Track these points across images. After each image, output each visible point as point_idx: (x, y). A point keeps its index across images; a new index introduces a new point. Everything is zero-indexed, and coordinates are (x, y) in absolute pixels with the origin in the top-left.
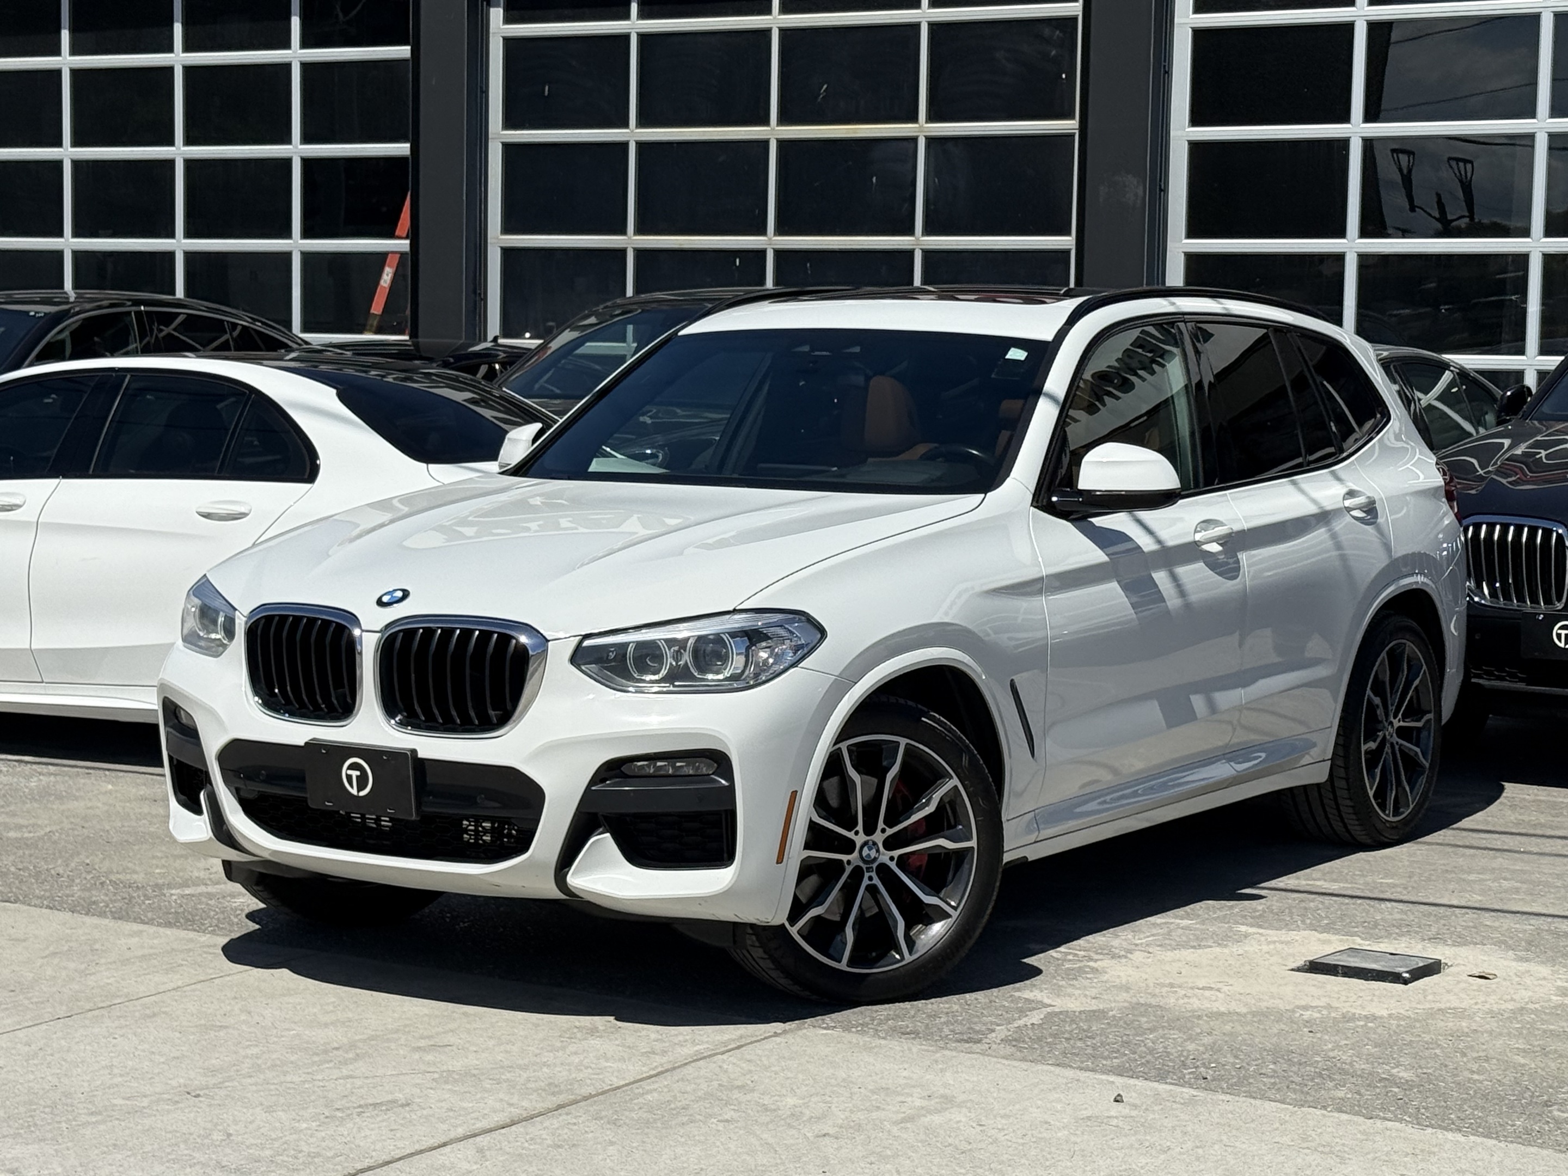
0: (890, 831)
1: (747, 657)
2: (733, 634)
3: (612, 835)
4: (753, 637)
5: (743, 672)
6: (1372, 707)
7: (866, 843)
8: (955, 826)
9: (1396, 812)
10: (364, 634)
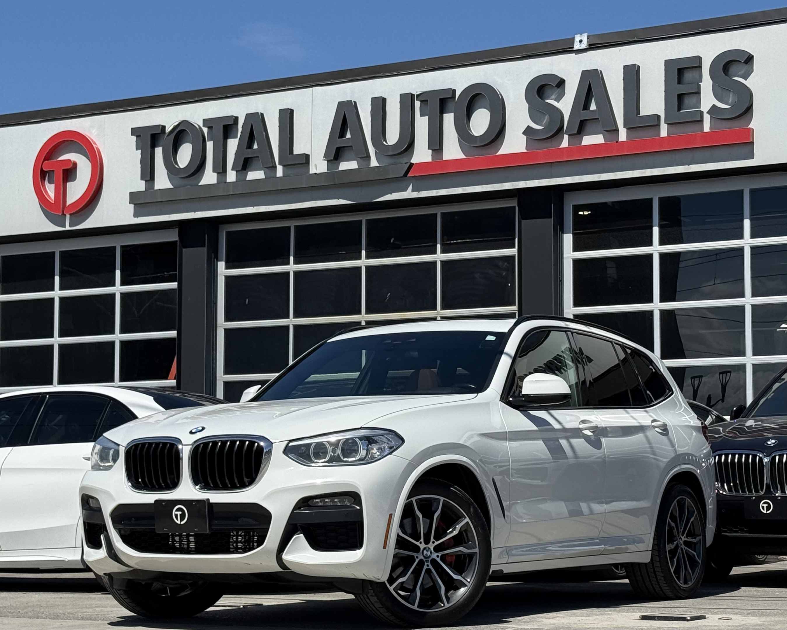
0: (437, 543)
1: (367, 450)
2: (361, 438)
3: (304, 535)
4: (369, 440)
5: (365, 457)
6: (671, 528)
7: (425, 549)
8: (468, 542)
9: (686, 582)
10: (184, 447)
